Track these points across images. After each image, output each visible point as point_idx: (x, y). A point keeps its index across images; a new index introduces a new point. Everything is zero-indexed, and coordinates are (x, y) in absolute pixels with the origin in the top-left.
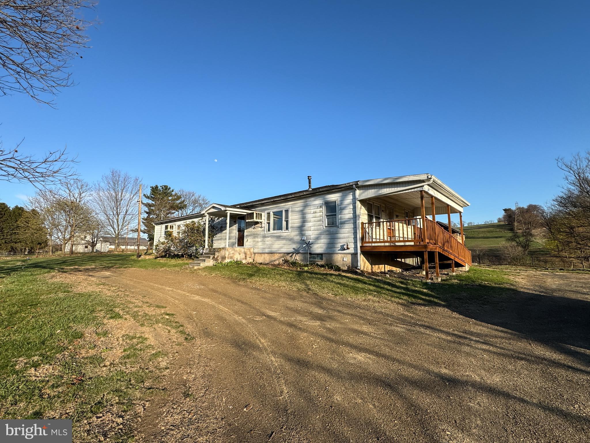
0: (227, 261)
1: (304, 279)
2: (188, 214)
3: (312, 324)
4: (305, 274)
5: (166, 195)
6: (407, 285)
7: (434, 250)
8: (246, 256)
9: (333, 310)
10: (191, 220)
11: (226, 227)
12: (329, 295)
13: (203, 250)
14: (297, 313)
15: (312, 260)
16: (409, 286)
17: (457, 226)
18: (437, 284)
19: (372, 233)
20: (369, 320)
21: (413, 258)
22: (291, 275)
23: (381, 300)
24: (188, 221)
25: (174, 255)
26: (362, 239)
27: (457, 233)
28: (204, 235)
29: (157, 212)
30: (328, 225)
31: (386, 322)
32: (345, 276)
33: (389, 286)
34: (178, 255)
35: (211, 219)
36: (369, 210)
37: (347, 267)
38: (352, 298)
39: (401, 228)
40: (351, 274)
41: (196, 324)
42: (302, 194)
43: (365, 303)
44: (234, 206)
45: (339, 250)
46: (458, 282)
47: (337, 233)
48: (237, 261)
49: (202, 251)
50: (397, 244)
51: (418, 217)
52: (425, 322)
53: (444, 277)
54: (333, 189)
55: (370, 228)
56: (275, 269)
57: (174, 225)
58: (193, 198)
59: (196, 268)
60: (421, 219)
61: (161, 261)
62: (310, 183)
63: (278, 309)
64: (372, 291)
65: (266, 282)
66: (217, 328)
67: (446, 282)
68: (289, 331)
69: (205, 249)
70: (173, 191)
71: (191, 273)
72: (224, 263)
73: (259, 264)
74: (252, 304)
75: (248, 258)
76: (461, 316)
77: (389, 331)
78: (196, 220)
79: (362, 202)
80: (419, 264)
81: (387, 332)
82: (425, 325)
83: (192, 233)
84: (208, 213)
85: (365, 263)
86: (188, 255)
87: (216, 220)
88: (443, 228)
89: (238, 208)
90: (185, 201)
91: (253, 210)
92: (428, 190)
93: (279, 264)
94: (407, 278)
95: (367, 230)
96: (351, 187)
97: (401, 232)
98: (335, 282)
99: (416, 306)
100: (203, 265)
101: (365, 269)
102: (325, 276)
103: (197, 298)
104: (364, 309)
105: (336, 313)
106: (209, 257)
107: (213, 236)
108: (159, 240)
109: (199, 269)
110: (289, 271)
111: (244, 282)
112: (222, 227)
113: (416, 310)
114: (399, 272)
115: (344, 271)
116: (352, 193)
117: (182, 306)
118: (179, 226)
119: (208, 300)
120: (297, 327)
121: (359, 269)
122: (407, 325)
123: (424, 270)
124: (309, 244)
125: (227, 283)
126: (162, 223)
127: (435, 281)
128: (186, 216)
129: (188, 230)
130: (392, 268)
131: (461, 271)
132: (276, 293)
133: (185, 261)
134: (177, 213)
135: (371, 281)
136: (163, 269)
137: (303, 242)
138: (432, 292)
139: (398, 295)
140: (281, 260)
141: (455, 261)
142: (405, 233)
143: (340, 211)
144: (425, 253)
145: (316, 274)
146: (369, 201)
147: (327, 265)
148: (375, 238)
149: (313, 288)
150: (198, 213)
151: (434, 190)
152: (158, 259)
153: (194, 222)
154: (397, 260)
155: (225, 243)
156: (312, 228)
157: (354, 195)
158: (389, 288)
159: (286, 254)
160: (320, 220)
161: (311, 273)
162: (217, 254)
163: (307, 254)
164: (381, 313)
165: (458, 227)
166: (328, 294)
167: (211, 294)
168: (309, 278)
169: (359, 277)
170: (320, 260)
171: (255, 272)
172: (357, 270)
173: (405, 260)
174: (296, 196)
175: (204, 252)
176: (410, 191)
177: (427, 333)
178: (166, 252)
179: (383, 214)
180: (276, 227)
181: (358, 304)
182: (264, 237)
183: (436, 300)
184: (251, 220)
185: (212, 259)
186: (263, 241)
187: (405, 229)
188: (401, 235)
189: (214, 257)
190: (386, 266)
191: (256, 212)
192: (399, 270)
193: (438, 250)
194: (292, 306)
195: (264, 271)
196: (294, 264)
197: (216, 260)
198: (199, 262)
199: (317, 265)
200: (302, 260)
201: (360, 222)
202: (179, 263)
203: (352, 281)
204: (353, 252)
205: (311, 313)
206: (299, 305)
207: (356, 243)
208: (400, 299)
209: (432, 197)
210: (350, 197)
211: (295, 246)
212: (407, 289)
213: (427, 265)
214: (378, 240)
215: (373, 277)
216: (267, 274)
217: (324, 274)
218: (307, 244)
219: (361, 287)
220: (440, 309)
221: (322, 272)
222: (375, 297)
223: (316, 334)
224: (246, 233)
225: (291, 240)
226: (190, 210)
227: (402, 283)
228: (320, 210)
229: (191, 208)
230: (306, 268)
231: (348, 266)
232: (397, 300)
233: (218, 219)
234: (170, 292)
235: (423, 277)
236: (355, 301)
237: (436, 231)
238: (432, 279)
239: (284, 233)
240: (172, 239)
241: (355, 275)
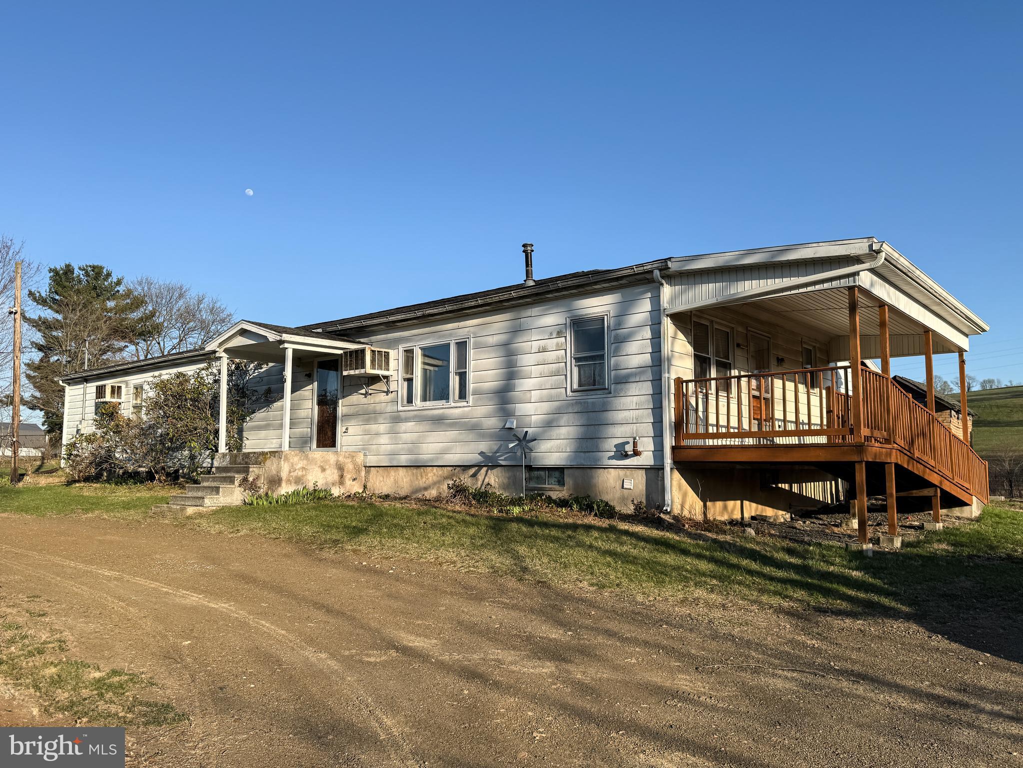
0: (285, 489)
1: (510, 540)
2: (166, 353)
3: (532, 671)
4: (514, 526)
5: (98, 296)
6: (804, 558)
7: (883, 459)
8: (342, 476)
9: (592, 629)
10: (174, 371)
11: (282, 390)
12: (581, 585)
13: (212, 459)
14: (490, 639)
15: (533, 485)
16: (811, 562)
17: (951, 389)
18: (889, 556)
19: (706, 410)
20: (694, 657)
21: (824, 480)
22: (472, 530)
23: (731, 602)
24: (167, 374)
25: (124, 473)
26: (678, 426)
27: (951, 409)
28: (216, 415)
29: (70, 345)
30: (580, 385)
31: (745, 664)
32: (626, 533)
33: (755, 560)
34: (137, 473)
35: (237, 368)
36: (699, 344)
37: (632, 507)
38: (648, 596)
39: (790, 396)
40: (646, 526)
41: (192, 676)
42: (506, 297)
43: (685, 611)
44: (307, 330)
45: (610, 458)
46: (950, 548)
47: (605, 408)
48: (315, 490)
49: (209, 460)
50: (779, 441)
51: (840, 364)
52: (854, 662)
53: (912, 535)
54: (596, 283)
55: (700, 396)
56: (426, 513)
57: (123, 386)
58: (181, 303)
59: (190, 511)
60: (849, 370)
61: (86, 493)
62: (528, 263)
63: (435, 628)
64: (704, 574)
65: (401, 552)
66: (252, 686)
67: (915, 550)
68: (466, 692)
69: (217, 456)
70: (119, 283)
71: (176, 526)
72: (275, 496)
73: (380, 497)
74: (358, 616)
75: (348, 482)
76: (955, 646)
77: (752, 688)
78: (189, 370)
79: (679, 319)
80: (842, 498)
81: (747, 692)
82: (852, 671)
83: (178, 407)
84: (226, 351)
85: (685, 496)
86: (168, 475)
87: (253, 371)
88: (910, 396)
89: (318, 335)
90: (157, 314)
91: (362, 340)
92: (872, 285)
93: (438, 499)
94: (806, 539)
95: (693, 401)
96: (648, 276)
97: (791, 407)
98: (598, 549)
99: (828, 619)
100: (211, 502)
101: (686, 513)
102: (570, 533)
103: (194, 599)
104: (682, 626)
105: (600, 639)
106: (231, 480)
107: (242, 419)
108: (78, 431)
109: (201, 515)
110: (468, 518)
111: (336, 552)
112: (269, 391)
113: (830, 628)
114: (782, 520)
115: (625, 518)
116: (649, 295)
117: (148, 625)
118: (138, 389)
119: (226, 605)
120: (487, 680)
121: (669, 513)
122: (804, 672)
123: (854, 516)
124: (525, 441)
125: (285, 555)
126: (86, 380)
127: (885, 547)
128: (158, 357)
129: (165, 400)
130: (762, 511)
131: (959, 518)
132: (427, 581)
133: (159, 491)
134: (132, 348)
135: (703, 548)
136: (90, 515)
137: (507, 433)
138: (874, 576)
139: (779, 587)
140: (445, 487)
141: (942, 490)
142: (803, 409)
143: (614, 345)
144: (857, 466)
145: (545, 525)
146: (700, 317)
147: (577, 500)
148: (715, 423)
149: (535, 566)
150: (197, 350)
151: (887, 285)
152: (77, 485)
153: (185, 375)
154: (778, 488)
155: (280, 437)
156: (535, 395)
157: (656, 300)
158: (754, 566)
159: (458, 469)
160: (558, 372)
161: (530, 523)
162: (254, 471)
163: (519, 468)
164: (731, 638)
165: (954, 392)
166: (578, 583)
167: (237, 589)
168: (526, 537)
169: (669, 535)
170: (557, 487)
171: (370, 521)
172: (662, 515)
173: (800, 489)
174: (489, 301)
175: (216, 464)
176: (818, 287)
177: (858, 693)
178: (99, 464)
179: (739, 356)
180: (431, 390)
181: (663, 613)
182: (397, 419)
183: (885, 601)
184: (357, 372)
185: (240, 485)
186: (393, 432)
187: (803, 398)
188: (791, 417)
189: (245, 480)
190: (746, 503)
191: (373, 349)
192: (783, 516)
193: (895, 458)
194: (474, 619)
195: (394, 517)
196: (482, 497)
197: (252, 487)
198: (200, 494)
199: (549, 499)
200: (505, 487)
201: (673, 376)
202: (139, 498)
203: (648, 546)
204: (652, 463)
205: (529, 639)
206: (494, 617)
207: (658, 436)
208: (785, 597)
209: (881, 304)
210: (644, 306)
211: (484, 446)
212: (804, 570)
213: (861, 501)
214: (724, 430)
215: (709, 535)
216: (403, 528)
217: (567, 526)
218: (519, 440)
219: (673, 563)
220: (897, 626)
221: (561, 520)
222: (712, 591)
223: (541, 699)
224: (341, 410)
225: (474, 428)
226: (171, 339)
227: (790, 552)
228: (557, 344)
229: (175, 333)
230: (516, 510)
231: (635, 502)
232: (776, 601)
233: (259, 366)
234: (112, 585)
235: (850, 537)
236: (657, 605)
237: (892, 402)
238: (876, 541)
239: (453, 408)
240: (117, 426)
241: (657, 529)
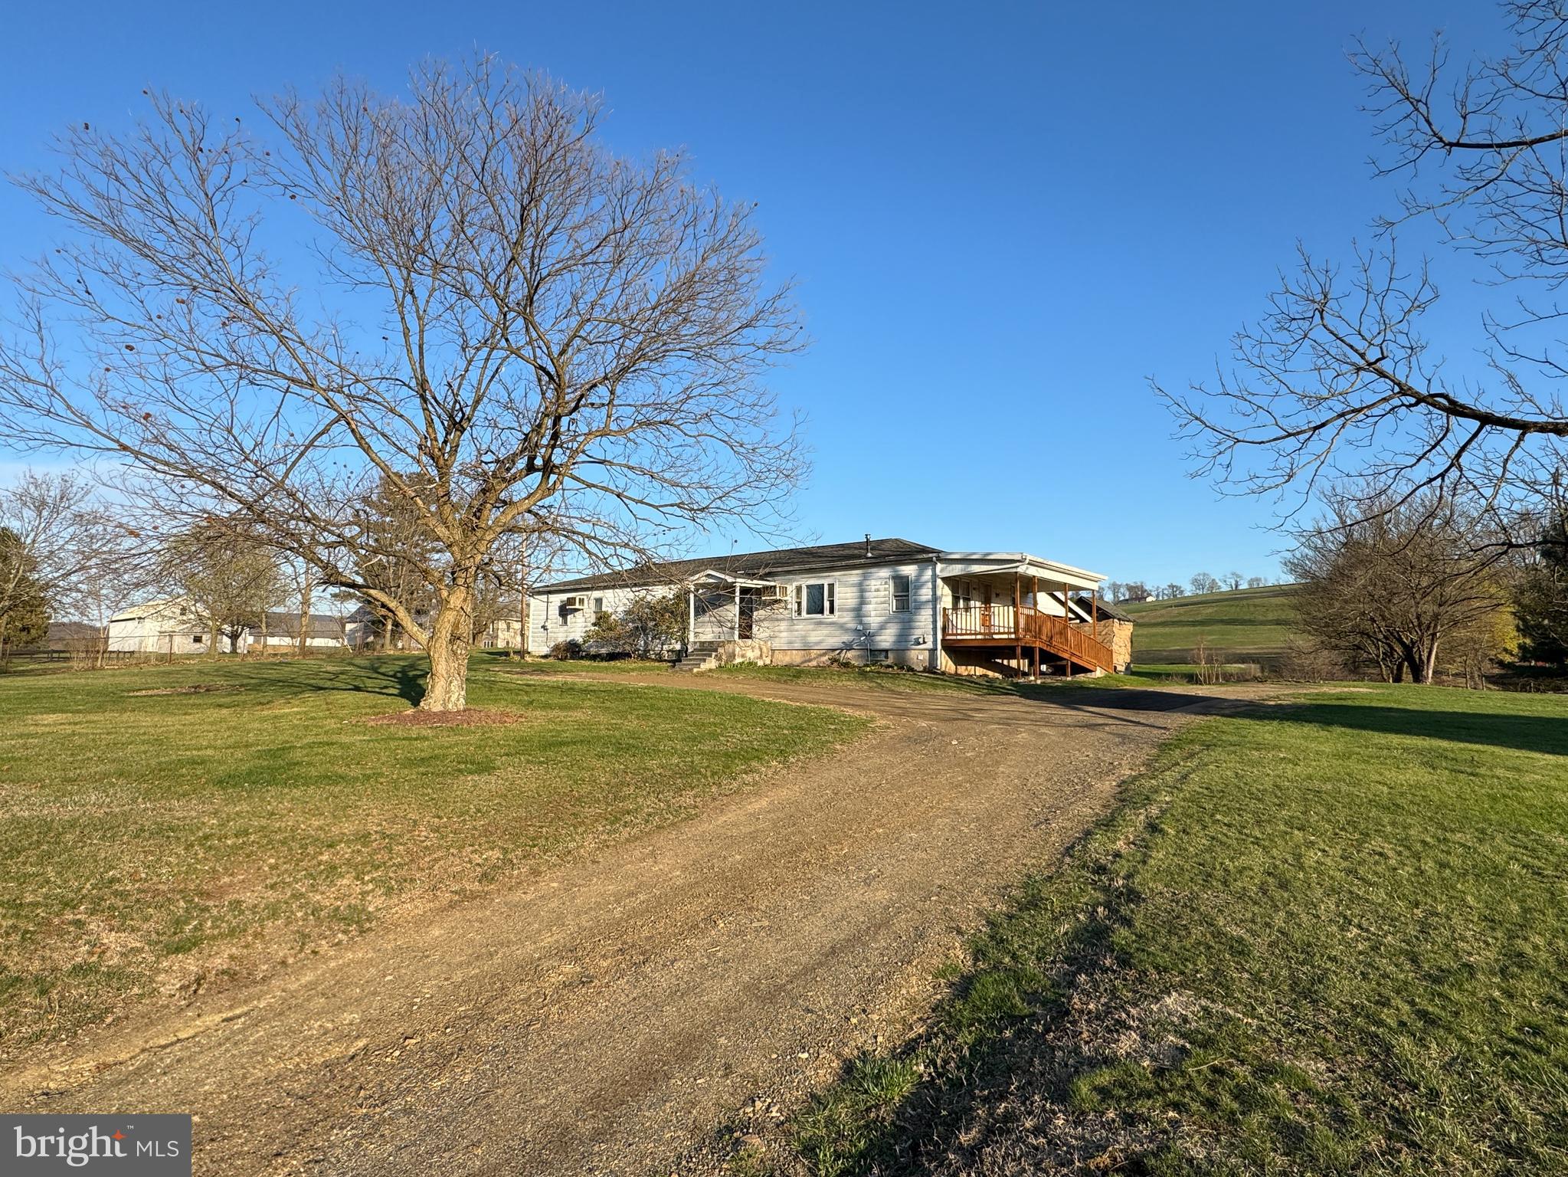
4: (871, 674)
7: (1031, 645)
8: (761, 655)
15: (874, 657)
19: (957, 622)
26: (944, 629)
30: (897, 608)
37: (922, 667)
40: (929, 673)
42: (858, 562)
45: (913, 645)
47: (911, 621)
48: (752, 661)
50: (995, 636)
54: (905, 559)
55: (955, 615)
57: (585, 598)
69: (691, 643)
72: (736, 663)
75: (765, 658)
79: (945, 580)
84: (695, 584)
85: (947, 662)
91: (770, 579)
92: (1027, 569)
93: (818, 666)
95: (951, 617)
96: (930, 559)
101: (948, 670)
108: (543, 627)
115: (919, 671)
116: (931, 567)
118: (598, 600)
121: (940, 669)
123: (1032, 675)
124: (870, 636)
126: (550, 593)
130: (986, 672)
137: (860, 631)
140: (823, 660)
141: (1072, 662)
143: (915, 589)
144: (1035, 649)
146: (955, 579)
147: (896, 664)
148: (962, 628)
151: (1037, 568)
154: (995, 661)
156: (875, 612)
157: (934, 570)
159: (830, 650)
160: (886, 601)
163: (866, 649)
169: (940, 677)
170: (886, 659)
172: (937, 669)
174: (848, 564)
175: (691, 647)
176: (1003, 571)
179: (975, 594)
180: (812, 610)
182: (791, 623)
184: (771, 597)
186: (790, 631)
187: (1006, 614)
188: (1000, 624)
189: (716, 655)
190: (978, 668)
191: (779, 585)
192: (999, 677)
193: (1038, 645)
196: (846, 663)
197: (720, 659)
199: (881, 664)
200: (857, 659)
201: (942, 606)
203: (931, 680)
204: (932, 647)
207: (935, 634)
210: (929, 573)
211: (847, 638)
214: (966, 631)
215: (960, 680)
218: (866, 635)
221: (891, 672)
224: (755, 617)
225: (842, 627)
228: (886, 587)
230: (868, 669)
231: (924, 664)
237: (1038, 620)
239: (827, 618)
241: (935, 675)
